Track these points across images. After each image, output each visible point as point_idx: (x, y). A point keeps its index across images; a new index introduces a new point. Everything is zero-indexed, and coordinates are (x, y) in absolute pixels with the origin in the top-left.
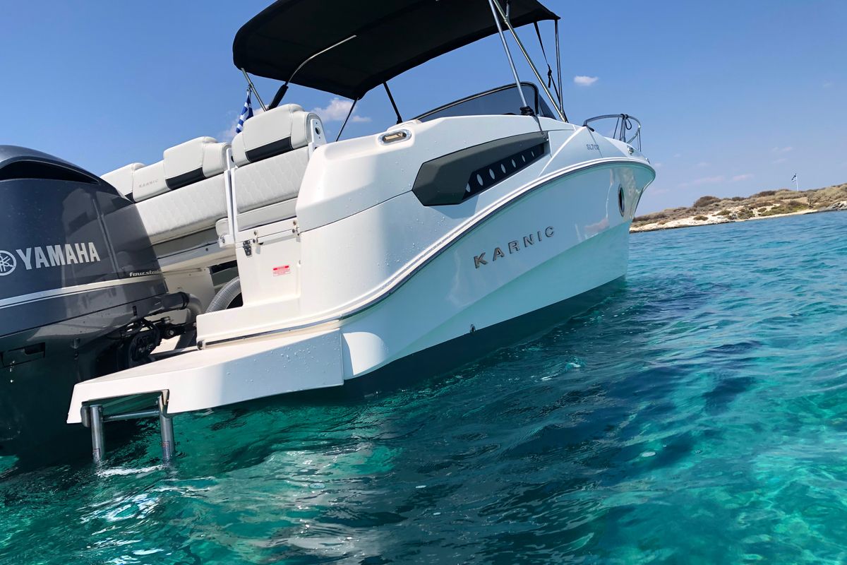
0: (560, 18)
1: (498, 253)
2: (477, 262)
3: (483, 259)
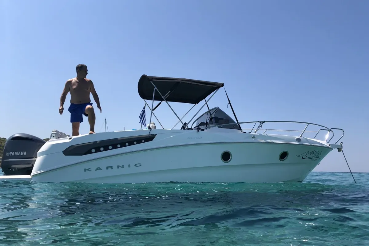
1: (98, 169)
2: (85, 170)
3: (90, 169)
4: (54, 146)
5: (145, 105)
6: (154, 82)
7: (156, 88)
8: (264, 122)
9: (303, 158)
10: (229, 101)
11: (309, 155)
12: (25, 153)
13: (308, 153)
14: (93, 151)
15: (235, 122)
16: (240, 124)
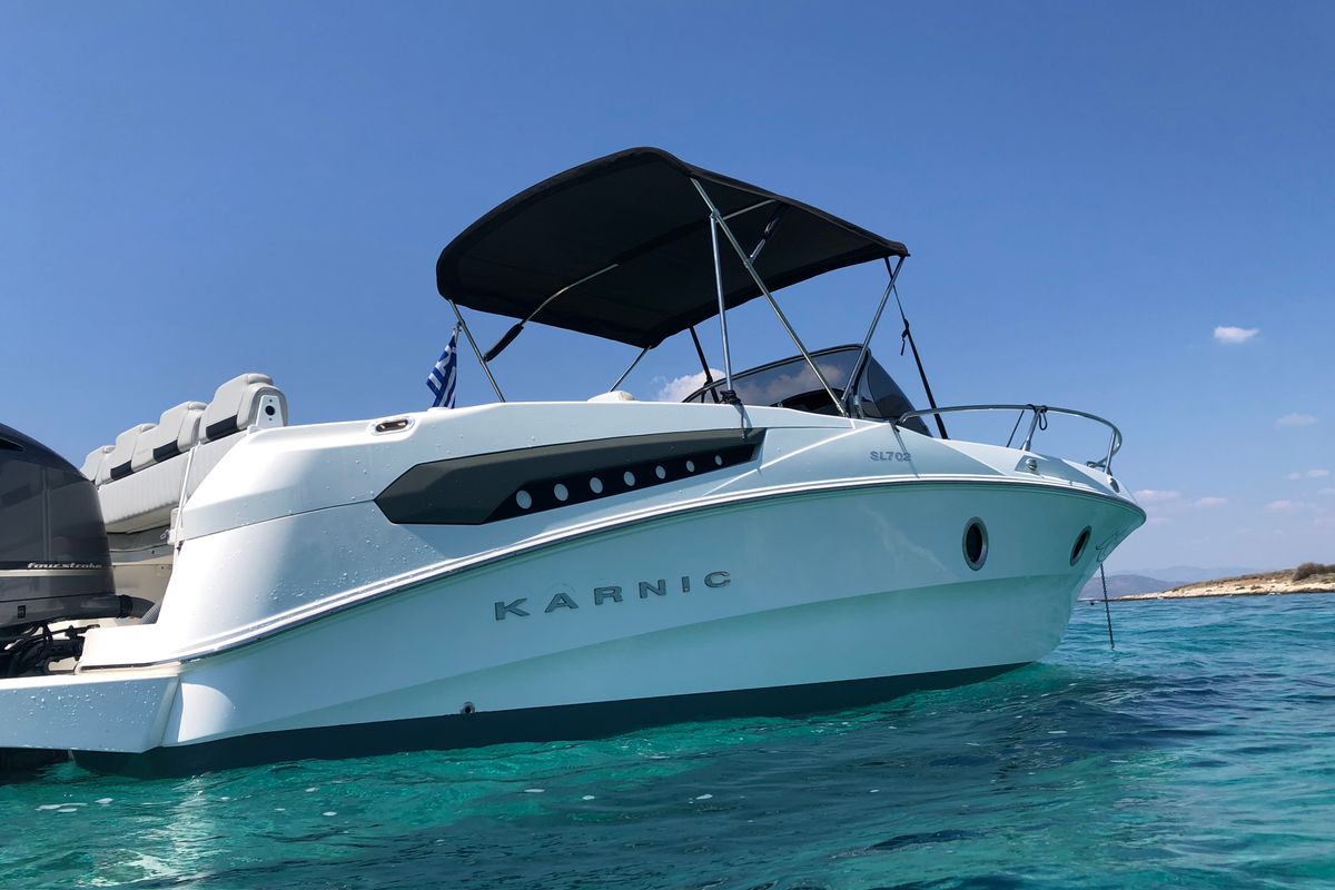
0: (909, 255)
1: (562, 601)
2: (501, 610)
3: (519, 607)
14: (524, 500)
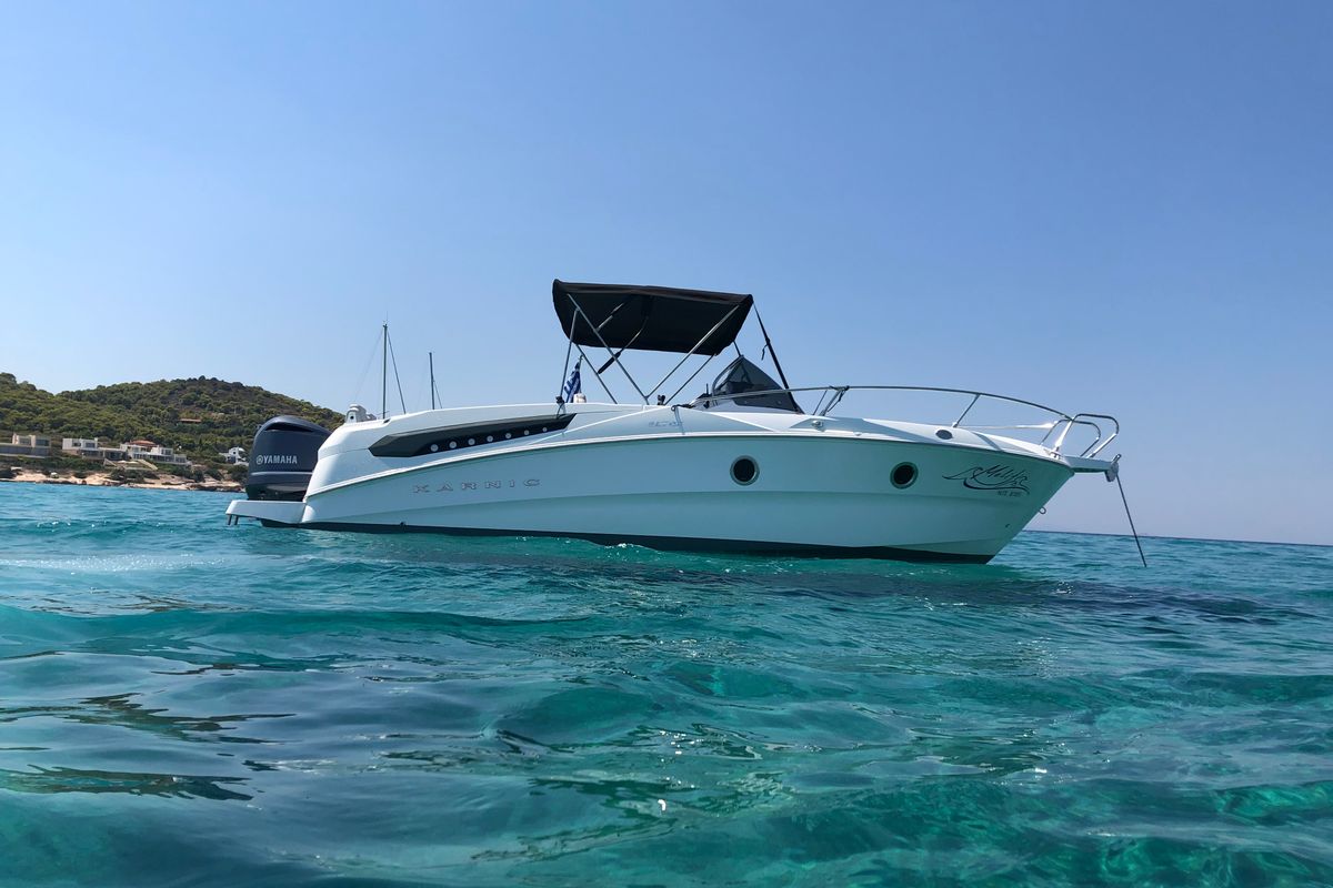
1: (446, 487)
3: (426, 488)
4: (352, 437)
5: (581, 359)
6: (576, 296)
7: (578, 308)
8: (847, 388)
9: (965, 484)
10: (768, 340)
11: (984, 478)
12: (295, 460)
13: (979, 471)
14: (435, 448)
15: (780, 388)
16: (792, 393)
